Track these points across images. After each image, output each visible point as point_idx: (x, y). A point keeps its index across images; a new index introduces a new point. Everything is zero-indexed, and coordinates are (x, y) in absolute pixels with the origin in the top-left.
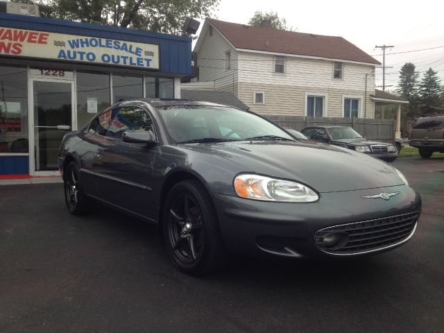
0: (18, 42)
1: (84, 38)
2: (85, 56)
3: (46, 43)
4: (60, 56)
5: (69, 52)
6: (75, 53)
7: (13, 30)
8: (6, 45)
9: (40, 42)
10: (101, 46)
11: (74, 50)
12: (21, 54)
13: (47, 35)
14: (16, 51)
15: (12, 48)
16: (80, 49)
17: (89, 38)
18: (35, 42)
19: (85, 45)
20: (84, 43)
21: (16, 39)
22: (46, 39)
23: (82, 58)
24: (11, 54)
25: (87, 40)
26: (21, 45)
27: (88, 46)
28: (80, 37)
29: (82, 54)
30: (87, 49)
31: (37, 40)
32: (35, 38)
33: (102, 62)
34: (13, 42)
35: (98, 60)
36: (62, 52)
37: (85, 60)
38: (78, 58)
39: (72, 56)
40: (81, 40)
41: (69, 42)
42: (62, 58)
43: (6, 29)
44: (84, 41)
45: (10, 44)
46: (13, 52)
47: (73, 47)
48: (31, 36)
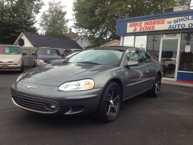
0: (154, 25)
1: (180, 18)
2: (180, 26)
3: (164, 23)
4: (169, 28)
5: (173, 25)
6: (176, 25)
7: (152, 21)
8: (150, 27)
9: (162, 23)
10: (189, 20)
11: (176, 24)
12: (154, 30)
13: (165, 20)
14: (153, 29)
15: (151, 28)
16: (179, 23)
17: (183, 17)
18: (160, 24)
19: (181, 21)
20: (181, 20)
21: (153, 24)
22: (164, 22)
23: (179, 27)
24: (151, 30)
25: (182, 18)
26: (154, 26)
27: (182, 21)
28: (178, 18)
29: (179, 25)
30: (181, 23)
31: (161, 23)
32: (160, 22)
33: (189, 27)
34: (152, 25)
35: (187, 27)
36: (170, 26)
37: (180, 28)
38: (177, 28)
39: (174, 27)
40: (179, 19)
41: (174, 21)
42: (170, 29)
43: (150, 21)
44: (181, 19)
45: (151, 26)
46: (152, 29)
47: (175, 23)
48: (159, 22)
